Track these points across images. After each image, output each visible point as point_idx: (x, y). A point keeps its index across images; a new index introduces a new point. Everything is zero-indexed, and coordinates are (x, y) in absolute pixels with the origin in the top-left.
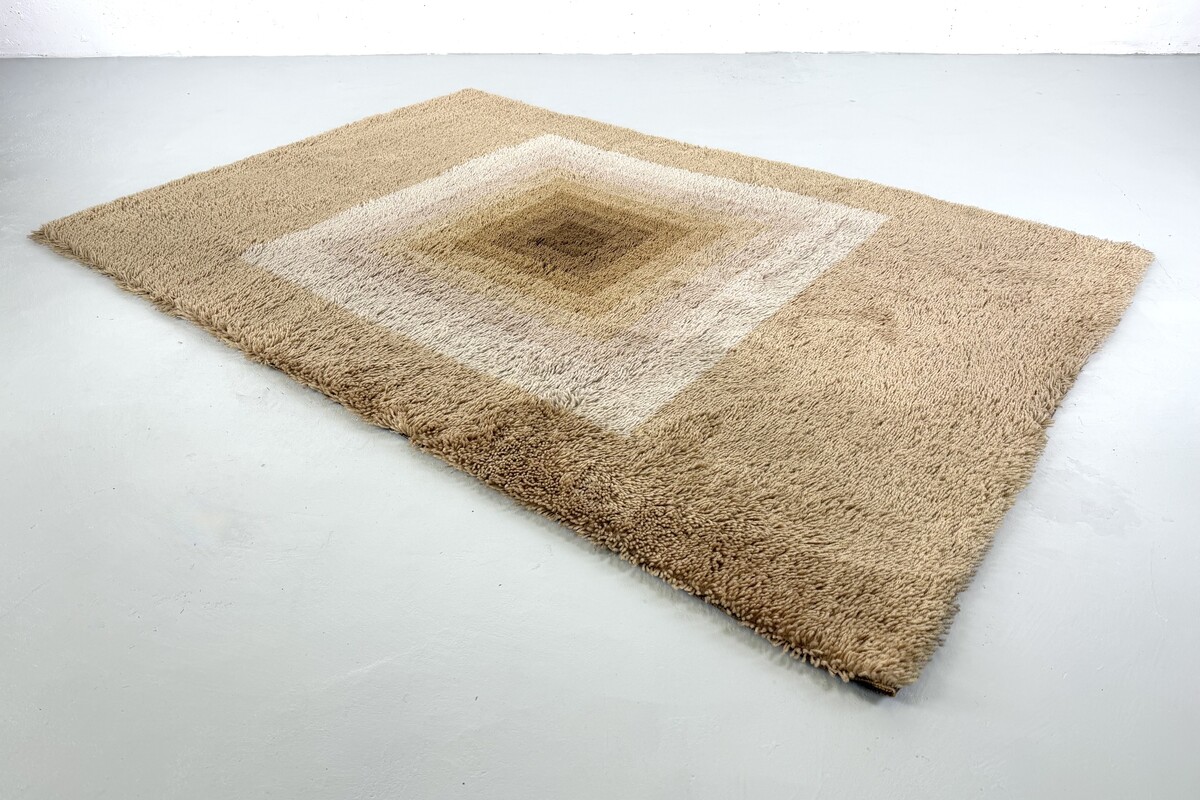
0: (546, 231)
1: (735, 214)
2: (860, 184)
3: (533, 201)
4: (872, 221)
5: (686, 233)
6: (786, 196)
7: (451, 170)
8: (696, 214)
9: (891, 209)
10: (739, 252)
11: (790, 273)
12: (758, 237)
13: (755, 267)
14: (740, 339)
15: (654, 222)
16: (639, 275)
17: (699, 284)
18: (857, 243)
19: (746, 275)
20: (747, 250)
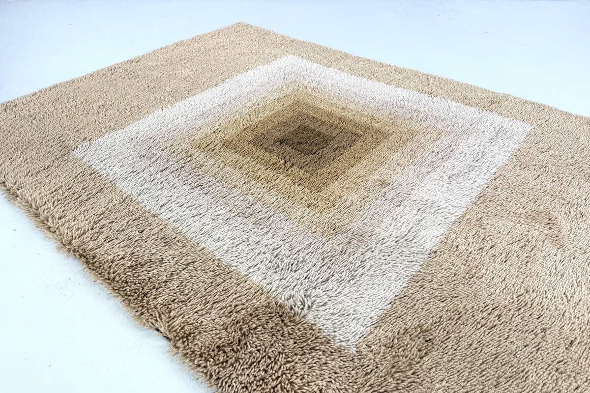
0: (286, 133)
1: (421, 120)
2: (506, 97)
3: (279, 108)
4: (520, 129)
5: (386, 136)
6: (455, 106)
7: (224, 82)
8: (392, 120)
9: (532, 119)
10: (428, 154)
11: (469, 174)
12: (440, 140)
13: (441, 168)
14: (438, 239)
15: (363, 126)
16: (354, 174)
17: (400, 183)
18: (514, 148)
19: (435, 175)
20: (433, 152)
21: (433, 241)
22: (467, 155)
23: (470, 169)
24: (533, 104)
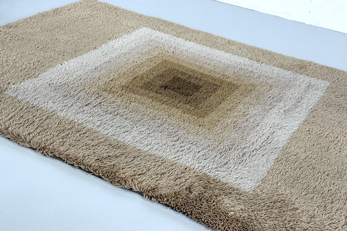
0: (166, 81)
1: (257, 78)
2: (310, 63)
3: (153, 65)
4: (324, 84)
5: (237, 87)
6: (277, 70)
7: (101, 46)
8: (237, 77)
9: (328, 78)
10: (267, 98)
11: (295, 109)
12: (272, 90)
13: (278, 106)
14: (286, 142)
15: (219, 80)
16: (223, 108)
17: (255, 114)
18: (320, 95)
19: (275, 110)
20: (270, 97)
21: (283, 142)
22: (292, 99)
23: (296, 106)
24: (328, 68)
